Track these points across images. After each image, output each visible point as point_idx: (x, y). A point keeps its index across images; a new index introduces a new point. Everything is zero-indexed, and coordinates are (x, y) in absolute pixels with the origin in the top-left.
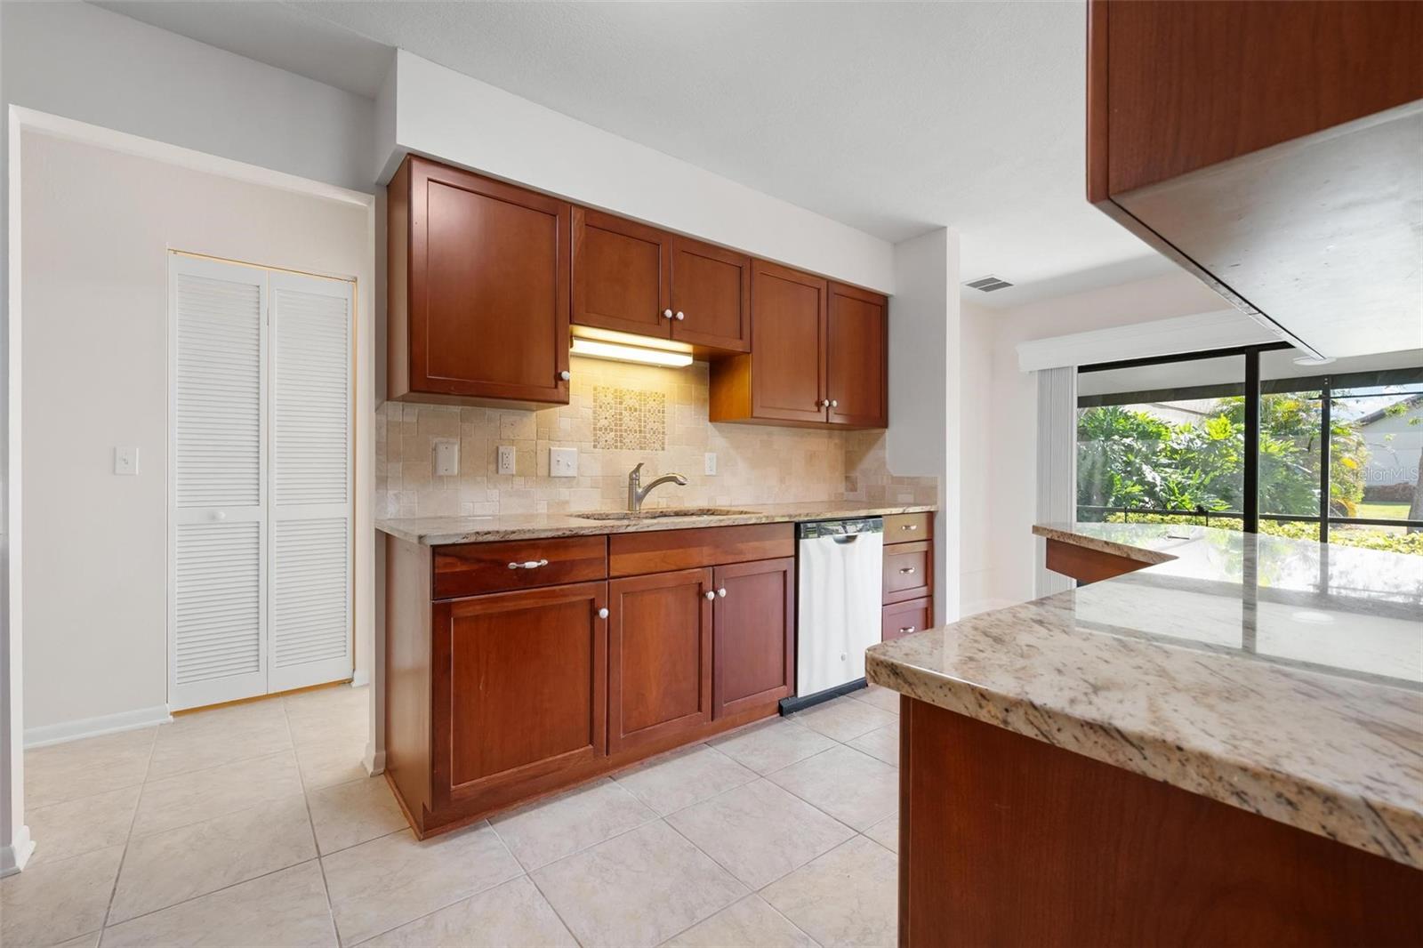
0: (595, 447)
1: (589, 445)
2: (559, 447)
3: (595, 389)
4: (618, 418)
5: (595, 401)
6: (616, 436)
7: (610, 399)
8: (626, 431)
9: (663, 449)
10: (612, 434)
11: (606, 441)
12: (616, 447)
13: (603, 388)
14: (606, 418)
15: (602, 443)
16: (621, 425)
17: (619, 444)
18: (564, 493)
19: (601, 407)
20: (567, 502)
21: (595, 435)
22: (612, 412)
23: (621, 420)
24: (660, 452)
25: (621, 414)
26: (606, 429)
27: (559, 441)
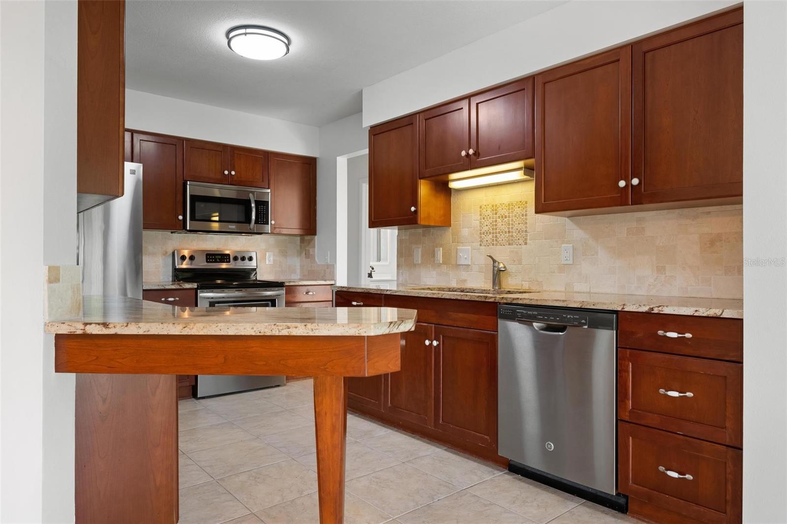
0: (481, 245)
1: (477, 244)
2: (462, 246)
3: (481, 207)
4: (494, 224)
5: (481, 215)
6: (493, 237)
7: (489, 212)
8: (499, 233)
9: (526, 244)
10: (491, 236)
11: (487, 241)
12: (493, 245)
13: (485, 206)
14: (487, 225)
15: (485, 243)
16: (496, 229)
17: (495, 242)
18: (464, 275)
19: (484, 219)
20: (465, 281)
21: (481, 237)
22: (491, 220)
23: (496, 225)
24: (524, 247)
25: (496, 221)
26: (487, 233)
27: (462, 243)
